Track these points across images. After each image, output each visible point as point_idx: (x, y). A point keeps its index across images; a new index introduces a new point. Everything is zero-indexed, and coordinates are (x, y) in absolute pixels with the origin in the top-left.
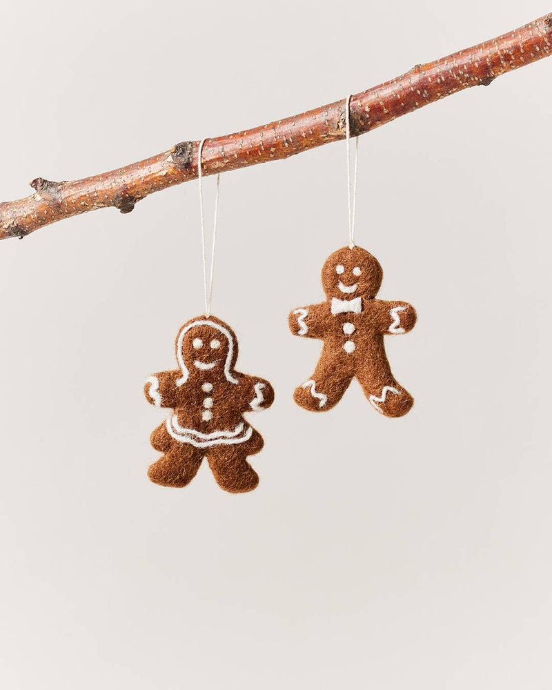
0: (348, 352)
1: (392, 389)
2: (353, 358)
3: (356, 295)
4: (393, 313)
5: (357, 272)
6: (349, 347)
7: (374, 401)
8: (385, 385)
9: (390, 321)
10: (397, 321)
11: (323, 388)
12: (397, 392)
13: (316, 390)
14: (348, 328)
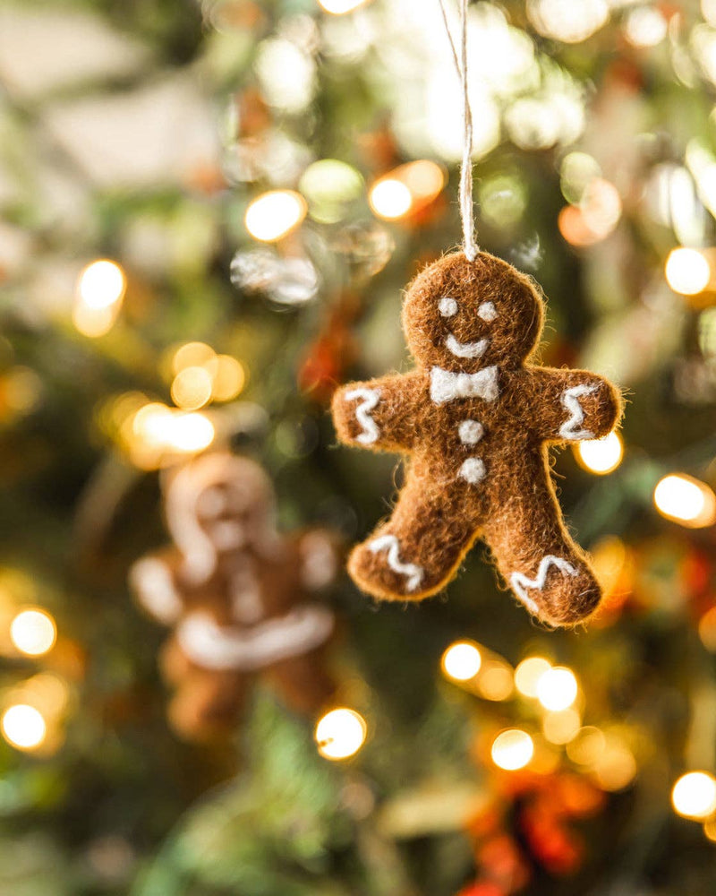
0: (470, 481)
1: (560, 562)
2: (479, 493)
3: (486, 360)
4: (567, 398)
5: (486, 312)
6: (471, 470)
7: (520, 584)
8: (547, 552)
9: (563, 415)
10: (577, 416)
11: (414, 553)
12: (570, 569)
13: (399, 556)
14: (469, 432)
